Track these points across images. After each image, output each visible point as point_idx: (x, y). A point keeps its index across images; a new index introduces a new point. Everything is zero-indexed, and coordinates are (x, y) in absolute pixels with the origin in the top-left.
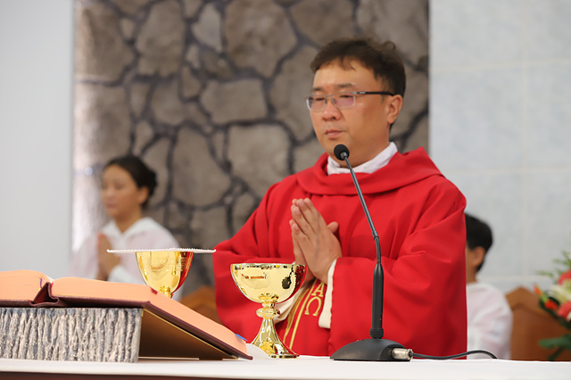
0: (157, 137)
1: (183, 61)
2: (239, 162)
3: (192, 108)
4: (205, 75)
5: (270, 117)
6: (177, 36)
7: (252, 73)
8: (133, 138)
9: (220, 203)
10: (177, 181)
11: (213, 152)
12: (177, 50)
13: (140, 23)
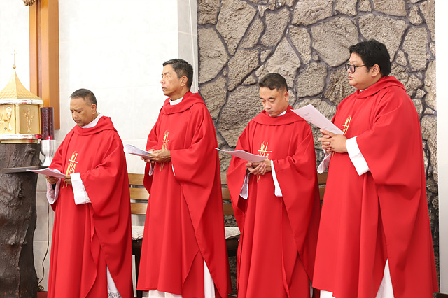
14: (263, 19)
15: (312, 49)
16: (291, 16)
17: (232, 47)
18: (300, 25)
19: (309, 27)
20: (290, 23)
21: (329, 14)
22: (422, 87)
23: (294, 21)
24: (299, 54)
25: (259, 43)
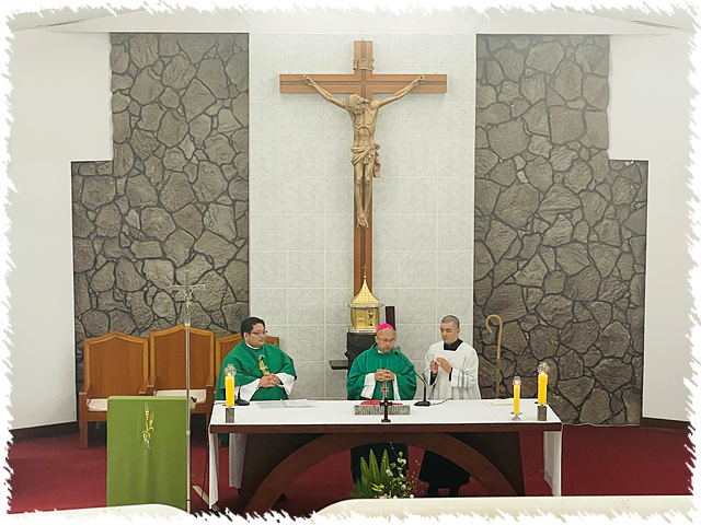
0: (108, 262)
1: (121, 232)
2: (150, 274)
3: (126, 250)
4: (133, 239)
5: (164, 257)
6: (118, 221)
7: (155, 239)
8: (95, 261)
9: (142, 289)
10: (118, 280)
11: (136, 270)
12: (119, 227)
13: (97, 214)
14: (521, 240)
15: (556, 262)
16: (542, 239)
17: (497, 257)
18: (549, 246)
19: (554, 248)
20: (540, 244)
21: (569, 241)
22: (628, 291)
23: (545, 243)
24: (547, 266)
25: (518, 256)
